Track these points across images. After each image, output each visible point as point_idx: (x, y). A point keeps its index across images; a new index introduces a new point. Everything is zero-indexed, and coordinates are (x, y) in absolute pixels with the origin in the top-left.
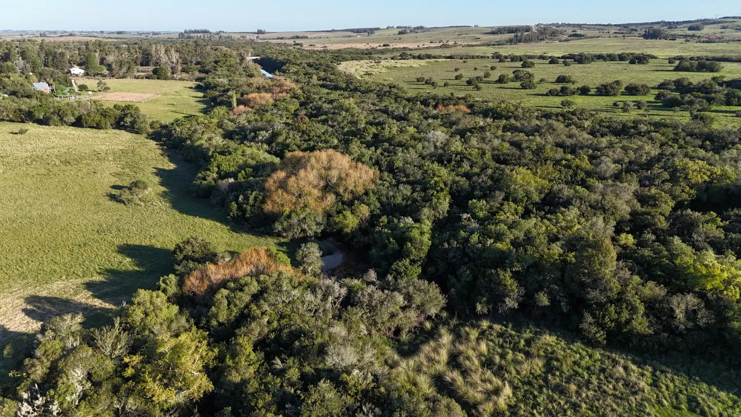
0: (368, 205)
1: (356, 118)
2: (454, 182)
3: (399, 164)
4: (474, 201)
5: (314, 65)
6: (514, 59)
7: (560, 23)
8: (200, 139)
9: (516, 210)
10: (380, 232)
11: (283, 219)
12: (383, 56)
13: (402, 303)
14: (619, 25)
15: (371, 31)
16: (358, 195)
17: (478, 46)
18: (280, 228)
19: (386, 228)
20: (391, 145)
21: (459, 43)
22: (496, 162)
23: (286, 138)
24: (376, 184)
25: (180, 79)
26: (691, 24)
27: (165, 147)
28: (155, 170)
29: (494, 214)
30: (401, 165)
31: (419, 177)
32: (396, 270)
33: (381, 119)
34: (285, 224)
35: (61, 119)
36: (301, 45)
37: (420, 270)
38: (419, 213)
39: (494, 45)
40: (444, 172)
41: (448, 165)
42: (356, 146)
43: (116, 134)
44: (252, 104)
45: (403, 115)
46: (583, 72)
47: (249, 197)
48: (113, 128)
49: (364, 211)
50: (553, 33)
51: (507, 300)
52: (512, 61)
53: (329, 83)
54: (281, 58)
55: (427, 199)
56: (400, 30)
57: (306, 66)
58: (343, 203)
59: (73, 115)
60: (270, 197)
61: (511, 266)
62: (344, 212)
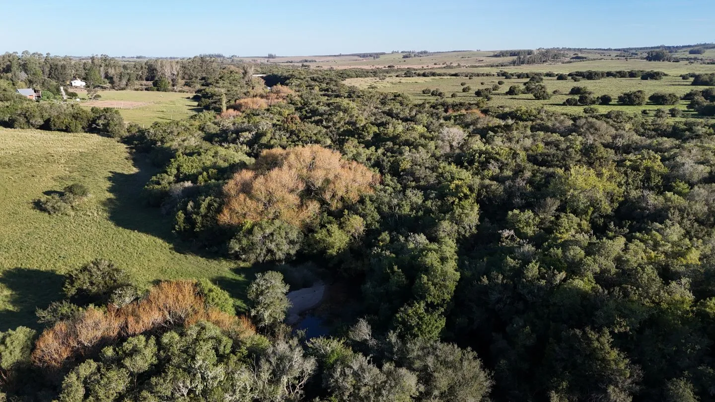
0: (364, 216)
1: (355, 118)
2: (483, 186)
3: (406, 165)
4: (516, 211)
5: (318, 79)
6: (519, 76)
7: (561, 48)
8: (172, 140)
9: (579, 225)
10: (378, 255)
11: (242, 235)
12: (388, 75)
13: (414, 390)
14: (619, 50)
15: (376, 56)
16: (350, 204)
17: (481, 67)
18: (237, 248)
19: (387, 249)
20: (395, 144)
21: (462, 64)
22: (534, 164)
23: (271, 138)
24: (375, 190)
25: (180, 91)
26: (692, 48)
27: (134, 150)
28: (110, 175)
29: (549, 231)
30: (408, 166)
31: (432, 180)
32: (404, 323)
33: (384, 120)
34: (244, 242)
35: (28, 122)
36: (308, 66)
37: (442, 323)
38: (435, 229)
39: (497, 66)
40: (465, 174)
41: (469, 168)
42: (351, 145)
43: (85, 137)
44: (243, 109)
45: (409, 117)
46: (595, 86)
47: (201, 204)
48: (85, 132)
49: (357, 224)
50: (556, 55)
51: (611, 389)
52: (518, 78)
53: (330, 93)
54: (286, 74)
55: (446, 209)
56: (404, 54)
57: (309, 80)
58: (330, 213)
59: (42, 117)
60: (228, 204)
61: (610, 324)
62: (329, 226)
